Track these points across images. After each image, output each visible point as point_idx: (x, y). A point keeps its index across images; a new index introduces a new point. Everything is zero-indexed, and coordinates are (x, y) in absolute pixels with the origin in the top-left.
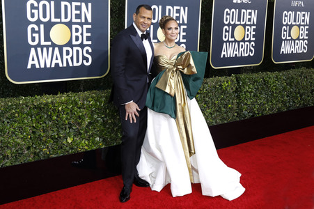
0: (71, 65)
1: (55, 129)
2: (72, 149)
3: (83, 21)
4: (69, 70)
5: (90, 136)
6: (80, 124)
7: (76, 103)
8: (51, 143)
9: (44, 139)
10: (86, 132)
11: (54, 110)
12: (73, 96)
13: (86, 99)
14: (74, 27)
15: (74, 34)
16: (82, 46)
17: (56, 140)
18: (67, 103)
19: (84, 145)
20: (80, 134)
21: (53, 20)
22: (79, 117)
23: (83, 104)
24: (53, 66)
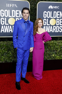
0: (55, 32)
1: (49, 51)
2: (54, 58)
3: (60, 18)
4: (55, 33)
5: (60, 55)
6: (57, 51)
7: (56, 44)
8: (48, 56)
9: (46, 54)
10: (59, 53)
11: (49, 45)
12: (55, 42)
13: (59, 43)
14: (57, 19)
15: (57, 22)
16: (59, 26)
17: (49, 55)
18: (53, 43)
19: (58, 57)
20: (57, 54)
21: (51, 17)
22: (57, 48)
23: (58, 44)
24: (50, 32)
